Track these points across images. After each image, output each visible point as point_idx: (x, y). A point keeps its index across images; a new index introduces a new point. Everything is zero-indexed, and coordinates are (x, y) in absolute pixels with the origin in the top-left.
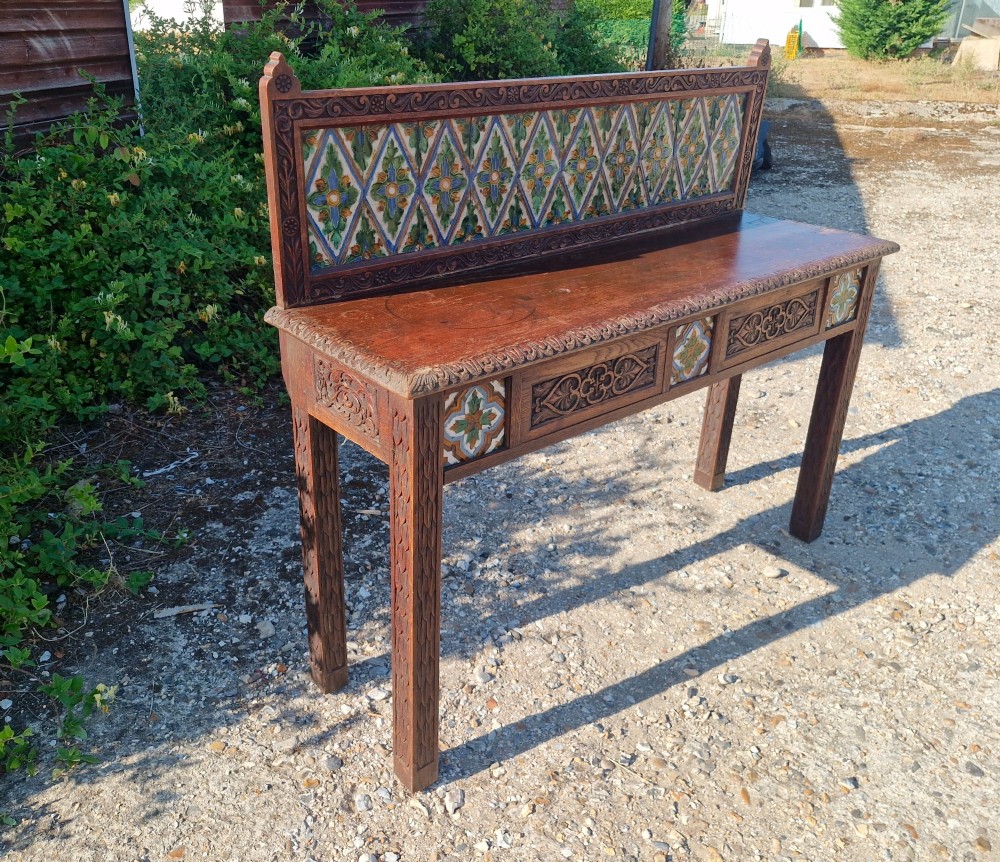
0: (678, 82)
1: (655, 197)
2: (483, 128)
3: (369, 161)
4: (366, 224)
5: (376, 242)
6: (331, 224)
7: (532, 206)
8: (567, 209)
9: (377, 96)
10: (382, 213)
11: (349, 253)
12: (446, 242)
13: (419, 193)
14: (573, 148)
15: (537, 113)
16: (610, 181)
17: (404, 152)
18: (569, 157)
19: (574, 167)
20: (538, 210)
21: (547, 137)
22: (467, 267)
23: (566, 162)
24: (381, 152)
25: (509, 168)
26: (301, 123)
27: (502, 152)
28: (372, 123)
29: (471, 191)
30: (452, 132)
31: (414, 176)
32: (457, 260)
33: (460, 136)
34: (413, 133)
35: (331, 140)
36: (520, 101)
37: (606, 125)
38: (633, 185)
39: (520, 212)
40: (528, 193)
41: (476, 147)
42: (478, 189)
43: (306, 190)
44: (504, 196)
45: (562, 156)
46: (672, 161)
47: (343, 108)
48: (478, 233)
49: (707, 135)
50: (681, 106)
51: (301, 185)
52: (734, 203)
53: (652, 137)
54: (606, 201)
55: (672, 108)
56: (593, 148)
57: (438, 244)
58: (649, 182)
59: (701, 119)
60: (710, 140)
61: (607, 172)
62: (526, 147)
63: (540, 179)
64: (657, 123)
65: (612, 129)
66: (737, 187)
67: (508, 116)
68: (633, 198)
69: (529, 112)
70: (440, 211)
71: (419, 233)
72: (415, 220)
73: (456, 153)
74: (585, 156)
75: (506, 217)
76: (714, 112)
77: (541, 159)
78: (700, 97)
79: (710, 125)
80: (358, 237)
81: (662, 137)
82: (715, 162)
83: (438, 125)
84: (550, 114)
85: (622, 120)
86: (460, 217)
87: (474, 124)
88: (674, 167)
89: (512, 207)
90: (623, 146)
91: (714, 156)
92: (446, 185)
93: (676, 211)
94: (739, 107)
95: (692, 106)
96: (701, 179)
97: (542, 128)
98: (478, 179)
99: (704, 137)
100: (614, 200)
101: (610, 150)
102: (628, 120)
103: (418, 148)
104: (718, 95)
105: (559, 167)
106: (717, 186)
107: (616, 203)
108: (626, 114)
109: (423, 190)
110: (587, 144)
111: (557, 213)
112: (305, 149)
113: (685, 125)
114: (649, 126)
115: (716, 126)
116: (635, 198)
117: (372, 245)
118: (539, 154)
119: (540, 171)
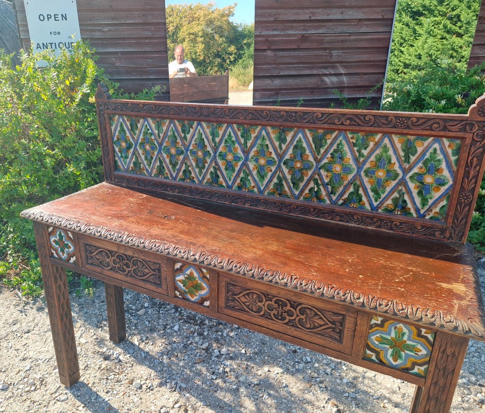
0: (351, 119)
1: (338, 199)
2: (192, 127)
3: (137, 132)
4: (137, 158)
5: (142, 168)
6: (123, 154)
7: (226, 176)
8: (253, 184)
9: (135, 104)
10: (144, 156)
11: (130, 169)
12: (175, 179)
13: (160, 152)
14: (255, 149)
15: (226, 125)
16: (289, 177)
17: (152, 131)
18: (252, 154)
19: (257, 161)
20: (230, 179)
22: (184, 194)
23: (250, 156)
24: (142, 129)
25: (209, 151)
26: (107, 111)
27: (204, 141)
28: (136, 116)
29: (187, 157)
30: (175, 125)
31: (157, 142)
32: (179, 189)
33: (180, 129)
34: (157, 123)
35: (121, 120)
36: (209, 116)
37: (282, 140)
38: (312, 185)
39: (218, 176)
40: (223, 168)
41: (188, 136)
42: (191, 158)
43: (112, 138)
44: (207, 165)
45: (246, 152)
46: (354, 178)
47: (122, 108)
48: (192, 180)
49: (401, 167)
50: (363, 139)
51: (109, 135)
52: (447, 235)
53: (329, 156)
54: (286, 189)
55: (352, 138)
56: (271, 153)
57: (170, 178)
58: (329, 187)
59: (391, 152)
60: (405, 171)
61: (286, 170)
62: (219, 142)
63: (230, 162)
64: (335, 147)
65: (287, 143)
66: (450, 220)
67: (207, 123)
68: (314, 194)
69: (220, 123)
70: (171, 162)
71: (161, 170)
72: (158, 164)
73: (178, 137)
74: (264, 155)
75: (208, 176)
76: (409, 150)
77: (230, 151)
78: (387, 134)
79: (403, 159)
80: (134, 163)
81: (341, 158)
82: (415, 192)
83: (168, 122)
84: (235, 126)
85: (297, 139)
86: (181, 168)
87: (186, 124)
88: (358, 183)
89: (211, 172)
90: (299, 156)
91: (412, 185)
92: (173, 151)
93: (362, 217)
94: (450, 151)
95: (377, 140)
96: (396, 200)
97: (230, 133)
98: (190, 152)
99: (397, 167)
100: (294, 190)
101: (287, 157)
102: (303, 140)
103: (158, 130)
104: (412, 135)
105: (243, 157)
106: (422, 212)
107: (297, 193)
108: (300, 135)
109: (162, 151)
110: (265, 149)
111: (245, 184)
112: (111, 122)
113: (370, 154)
114: (326, 147)
115: (412, 161)
116: (317, 195)
117: (140, 169)
118: (229, 148)
119: (230, 157)
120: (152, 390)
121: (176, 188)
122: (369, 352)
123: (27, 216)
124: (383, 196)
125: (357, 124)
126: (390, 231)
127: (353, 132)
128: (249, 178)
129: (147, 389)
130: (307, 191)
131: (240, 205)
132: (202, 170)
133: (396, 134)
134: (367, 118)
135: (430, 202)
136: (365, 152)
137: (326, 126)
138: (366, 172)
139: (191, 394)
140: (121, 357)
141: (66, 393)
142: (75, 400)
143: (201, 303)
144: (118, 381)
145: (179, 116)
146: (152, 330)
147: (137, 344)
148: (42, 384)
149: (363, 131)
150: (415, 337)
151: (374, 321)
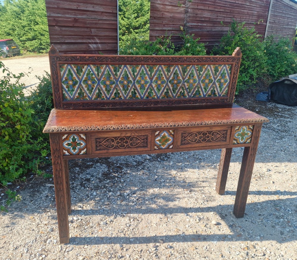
0: (197, 59)
1: (191, 95)
2: (121, 68)
3: (82, 74)
4: (81, 90)
5: (85, 96)
6: (70, 89)
7: (140, 92)
8: (154, 94)
9: (83, 57)
10: (87, 88)
11: (76, 97)
12: (109, 99)
13: (99, 84)
14: (156, 77)
15: (141, 65)
16: (171, 88)
17: (93, 73)
18: (154, 79)
19: (156, 82)
20: (142, 93)
21: (145, 72)
22: (116, 106)
23: (153, 81)
24: (85, 72)
25: (131, 80)
26: (59, 62)
27: (128, 76)
28: (82, 64)
29: (117, 85)
30: (109, 68)
31: (97, 79)
32: (112, 104)
33: (113, 70)
34: (96, 68)
35: (69, 67)
36: (132, 61)
37: (169, 71)
38: (181, 90)
39: (136, 93)
40: (138, 88)
41: (118, 73)
42: (119, 85)
43: (61, 79)
44: (129, 88)
45: (151, 79)
46: (198, 84)
47: (71, 59)
48: (120, 97)
49: (214, 77)
50: (201, 67)
51: (59, 79)
52: (228, 100)
53: (188, 76)
54: (170, 94)
55: (197, 67)
56: (163, 77)
57: (106, 99)
58: (188, 90)
59: (210, 72)
60: (215, 79)
61: (170, 85)
62: (137, 75)
63: (143, 85)
64: (191, 72)
65: (171, 72)
66: (229, 95)
67: (130, 65)
69: (137, 65)
70: (106, 90)
71: (99, 95)
72: (97, 91)
73: (111, 74)
74: (160, 79)
75: (130, 94)
76: (216, 70)
77: (143, 79)
78: (209, 65)
79: (214, 74)
80: (79, 93)
81: (193, 76)
82: (218, 86)
83: (105, 66)
84: (146, 66)
85: (175, 70)
86: (113, 92)
87: (117, 67)
88: (199, 86)
89: (132, 91)
90: (176, 78)
91: (217, 84)
92: (108, 83)
93: (201, 100)
94: (228, 69)
95: (206, 67)
96: (212, 91)
97: (143, 70)
98: (119, 82)
99: (212, 78)
100: (174, 94)
101: (171, 79)
102: (178, 70)
103: (98, 72)
104: (217, 64)
105: (150, 81)
106: (220, 94)
107: (175, 95)
108: (176, 68)
109: (100, 83)
110: (161, 76)
111: (150, 95)
112: (61, 69)
113: (203, 73)
114: (187, 72)
115: (217, 75)
116: (183, 94)
117: (84, 96)
118: (142, 77)
119: (143, 82)
120: (113, 221)
121: (110, 104)
122: (234, 141)
123: (51, 131)
124: (208, 90)
125: (199, 61)
126: (211, 104)
127: (197, 65)
128: (153, 91)
129: (110, 223)
130: (179, 93)
131: (149, 106)
132: (127, 91)
133: (212, 64)
134: (203, 59)
135: (223, 89)
136: (201, 73)
137: (188, 63)
138: (202, 81)
139: (133, 213)
140: (80, 218)
141: (69, 246)
142: (78, 246)
143: (168, 148)
144: (92, 227)
145: (112, 63)
146: (81, 201)
147: (81, 209)
148: (47, 252)
149: (201, 64)
150: (248, 129)
151: (236, 129)
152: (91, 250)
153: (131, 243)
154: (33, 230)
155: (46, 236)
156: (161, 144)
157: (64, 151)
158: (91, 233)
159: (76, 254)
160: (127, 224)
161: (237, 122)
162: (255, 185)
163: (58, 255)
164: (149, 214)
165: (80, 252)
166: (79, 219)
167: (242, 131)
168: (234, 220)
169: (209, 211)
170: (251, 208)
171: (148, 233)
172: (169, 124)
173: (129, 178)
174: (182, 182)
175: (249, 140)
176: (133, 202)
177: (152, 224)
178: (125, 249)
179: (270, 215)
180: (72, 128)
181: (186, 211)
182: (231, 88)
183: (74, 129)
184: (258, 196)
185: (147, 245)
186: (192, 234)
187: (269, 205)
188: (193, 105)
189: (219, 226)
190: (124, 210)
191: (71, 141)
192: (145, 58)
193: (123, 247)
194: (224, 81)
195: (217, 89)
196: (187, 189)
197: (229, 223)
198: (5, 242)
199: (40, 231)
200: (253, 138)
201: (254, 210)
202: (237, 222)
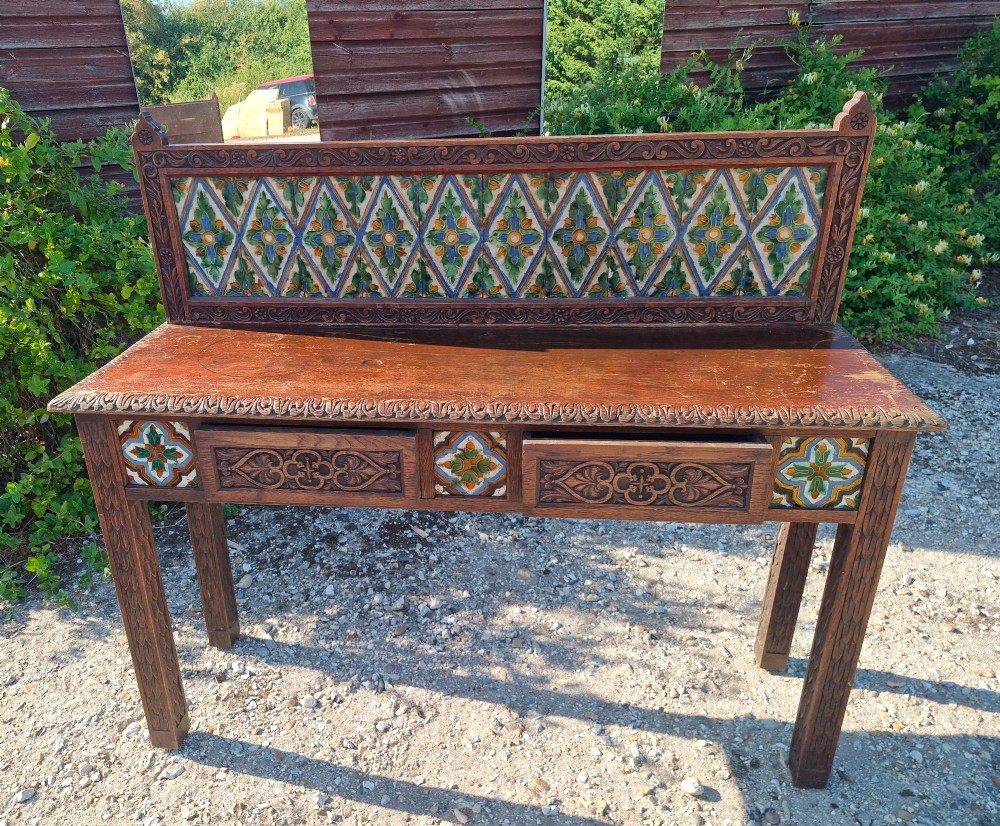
0: (668, 148)
1: (648, 286)
2: (369, 188)
3: (241, 209)
4: (243, 263)
5: (257, 282)
6: (208, 259)
7: (444, 274)
8: (497, 283)
9: (237, 151)
10: (261, 257)
11: (229, 287)
12: (335, 294)
13: (298, 244)
14: (500, 217)
15: (441, 177)
16: (563, 260)
17: (278, 204)
18: (494, 227)
19: (504, 238)
20: (453, 279)
22: (358, 321)
23: (491, 232)
24: (253, 202)
25: (407, 232)
26: (165, 171)
27: (397, 214)
28: (238, 176)
29: (360, 249)
30: (331, 188)
31: (291, 225)
32: (347, 313)
33: (342, 193)
34: (287, 187)
35: (200, 187)
36: (407, 162)
37: (550, 196)
38: (604, 268)
39: (428, 278)
40: (437, 260)
41: (363, 207)
42: (369, 248)
43: (180, 228)
44: (404, 259)
45: (483, 225)
46: (673, 248)
47: (203, 161)
48: (374, 291)
49: (743, 219)
50: (686, 179)
51: (171, 223)
52: (812, 314)
53: (632, 214)
54: (560, 282)
55: (668, 181)
56: (530, 221)
57: (325, 295)
58: (633, 268)
59: (729, 198)
60: (750, 226)
61: (557, 249)
62: (428, 211)
63: (453, 247)
64: (641, 198)
65: (559, 200)
66: (815, 291)
67: (401, 178)
68: (608, 284)
69: (429, 175)
70: (325, 264)
71: (302, 281)
72: (296, 268)
73: (338, 210)
74: (518, 227)
75: (409, 280)
76: (756, 190)
77: (452, 226)
78: (723, 168)
79: (747, 206)
80: (237, 275)
81: (652, 216)
82: (764, 255)
83: (314, 181)
84: (460, 178)
85: (577, 191)
86: (349, 272)
87: (357, 183)
88: (679, 254)
89: (414, 271)
90: (581, 221)
91: (760, 247)
92: (329, 240)
93: (687, 309)
94: (812, 186)
95: (707, 179)
96: (737, 274)
97: (450, 192)
98: (368, 238)
99: (738, 221)
100: (573, 282)
101: (560, 225)
102: (587, 192)
103: (293, 201)
104: (758, 166)
105: (479, 237)
106: (774, 286)
107: (578, 286)
108: (582, 184)
109: (303, 241)
110: (519, 215)
111: (482, 285)
112: (176, 193)
113: (697, 204)
114: (626, 201)
115: (760, 208)
116: (613, 285)
117: (252, 283)
118: (448, 220)
119: (451, 238)
120: (341, 701)
121: (342, 312)
122: (777, 495)
124: (717, 270)
125: (678, 156)
126: (730, 325)
127: (670, 170)
128: (491, 271)
129: (332, 704)
130: (595, 281)
131: (476, 324)
132: (396, 270)
133: (735, 167)
134: (694, 146)
135: (787, 268)
136: (689, 202)
137: (628, 163)
138: (691, 234)
139: (415, 686)
140: (250, 668)
141: (175, 762)
142: (201, 766)
143: (488, 494)
144: (269, 708)
145: (338, 169)
146: (282, 608)
147: (268, 637)
148: (110, 763)
149: (686, 167)
150: (842, 452)
151: (785, 446)
152: (230, 788)
153: (362, 795)
154: (108, 682)
155: (132, 709)
156: (460, 478)
157: (130, 473)
158: (254, 731)
159: (182, 793)
160: (381, 720)
161: (780, 422)
162: (937, 654)
163: (132, 783)
164: (467, 700)
165: (197, 791)
166: (244, 673)
167: (813, 459)
168: (782, 792)
169: (695, 732)
170: (879, 754)
171: (435, 771)
172: (481, 410)
173: (460, 549)
174: (639, 593)
175: (852, 497)
176: (435, 642)
177: (464, 741)
178: (330, 815)
179: (954, 806)
180: (136, 401)
181: (603, 713)
182: (827, 264)
183: (141, 406)
184: (933, 703)
185: (409, 820)
186: (588, 815)
187: (968, 755)
188: (652, 325)
189: (707, 806)
190: (395, 667)
191: (146, 441)
192: (454, 150)
193: (329, 806)
194: (794, 234)
195: (760, 267)
196: (646, 627)
197: (753, 801)
198: (23, 706)
199: (125, 689)
200: (867, 492)
201: (887, 763)
202: (790, 804)
